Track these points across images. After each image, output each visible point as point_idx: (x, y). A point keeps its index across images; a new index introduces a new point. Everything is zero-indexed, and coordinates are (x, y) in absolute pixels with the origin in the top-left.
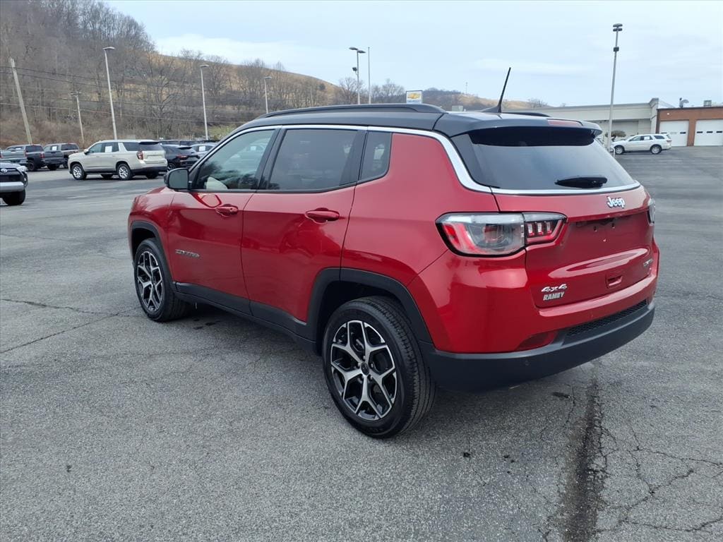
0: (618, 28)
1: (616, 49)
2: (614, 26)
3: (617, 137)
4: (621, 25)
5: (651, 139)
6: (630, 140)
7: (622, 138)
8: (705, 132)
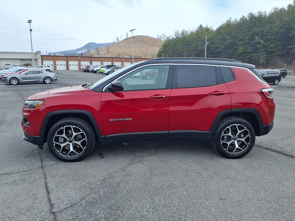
0: (30, 22)
1: (31, 30)
2: (29, 21)
3: (28, 66)
4: (32, 21)
5: (45, 67)
6: (37, 67)
7: (31, 66)
8: (63, 65)
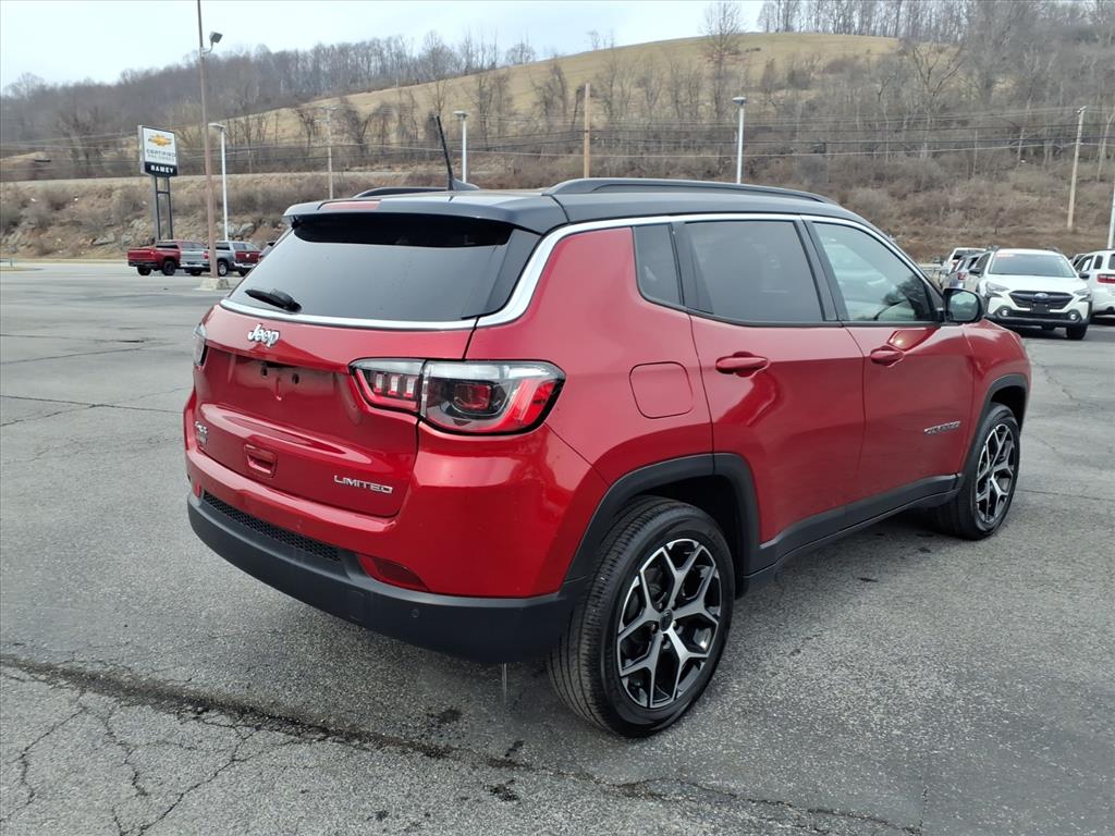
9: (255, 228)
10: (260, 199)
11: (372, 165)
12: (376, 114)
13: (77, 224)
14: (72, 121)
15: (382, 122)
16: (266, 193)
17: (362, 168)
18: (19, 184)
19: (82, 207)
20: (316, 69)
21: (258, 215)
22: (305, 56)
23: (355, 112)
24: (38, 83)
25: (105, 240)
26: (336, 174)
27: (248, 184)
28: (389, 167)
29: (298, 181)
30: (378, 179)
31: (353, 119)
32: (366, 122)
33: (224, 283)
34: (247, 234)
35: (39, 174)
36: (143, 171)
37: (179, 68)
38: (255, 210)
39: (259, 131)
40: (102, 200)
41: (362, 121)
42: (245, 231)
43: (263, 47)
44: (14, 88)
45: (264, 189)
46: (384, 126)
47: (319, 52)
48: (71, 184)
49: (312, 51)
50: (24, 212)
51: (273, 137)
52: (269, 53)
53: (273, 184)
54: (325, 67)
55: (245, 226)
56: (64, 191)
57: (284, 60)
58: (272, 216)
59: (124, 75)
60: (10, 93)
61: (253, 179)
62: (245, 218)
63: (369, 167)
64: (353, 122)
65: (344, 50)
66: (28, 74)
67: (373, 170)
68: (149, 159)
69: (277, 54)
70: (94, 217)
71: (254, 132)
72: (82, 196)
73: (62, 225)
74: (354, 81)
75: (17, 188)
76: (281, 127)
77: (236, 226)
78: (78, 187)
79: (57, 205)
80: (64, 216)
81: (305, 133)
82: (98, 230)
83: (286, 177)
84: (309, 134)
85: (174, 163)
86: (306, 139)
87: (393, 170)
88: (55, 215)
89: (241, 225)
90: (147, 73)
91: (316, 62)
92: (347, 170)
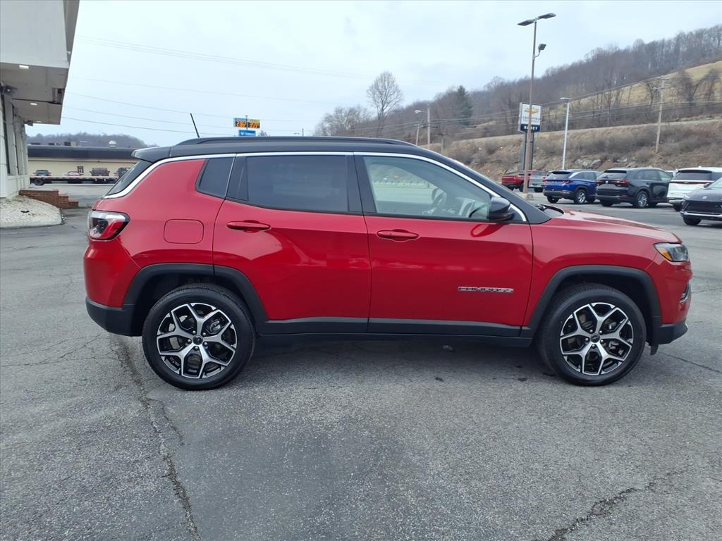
9: (602, 162)
10: (608, 143)
11: (697, 116)
12: (706, 78)
13: (499, 162)
14: (508, 102)
15: (710, 83)
16: (612, 140)
17: (689, 118)
18: (475, 140)
19: (503, 152)
20: (677, 50)
21: (604, 154)
22: (670, 42)
23: (689, 79)
24: (501, 81)
25: (512, 171)
26: (664, 124)
27: (602, 134)
28: (710, 117)
29: (637, 130)
30: (698, 126)
31: (687, 84)
32: (697, 85)
33: (530, 197)
34: (596, 167)
35: (488, 134)
36: (519, 130)
37: (581, 62)
38: (603, 151)
39: (617, 99)
40: (515, 147)
41: (694, 84)
42: (594, 164)
43: (640, 41)
44: (488, 86)
45: (611, 137)
46: (711, 87)
47: (680, 39)
48: (500, 139)
49: (675, 39)
50: (474, 156)
51: (627, 102)
52: (643, 45)
53: (620, 133)
54: (683, 49)
55: (595, 161)
56: (496, 144)
57: (653, 47)
58: (614, 155)
59: (547, 71)
60: (486, 89)
61: (606, 131)
62: (596, 156)
63: (694, 118)
64: (688, 87)
65: (700, 34)
66: (497, 77)
67: (697, 120)
68: (523, 122)
69: (649, 45)
70: (509, 157)
71: (613, 99)
72: (505, 146)
73: (492, 162)
74: (704, 56)
75: (473, 142)
76: (634, 95)
77: (589, 162)
78: (504, 140)
79: (491, 151)
80: (493, 157)
81: (649, 98)
82: (509, 165)
83: (629, 129)
84: (652, 98)
85: (539, 124)
86: (650, 101)
87: (714, 118)
88: (489, 157)
89: (593, 160)
90: (561, 68)
91: (677, 46)
92: (677, 121)
